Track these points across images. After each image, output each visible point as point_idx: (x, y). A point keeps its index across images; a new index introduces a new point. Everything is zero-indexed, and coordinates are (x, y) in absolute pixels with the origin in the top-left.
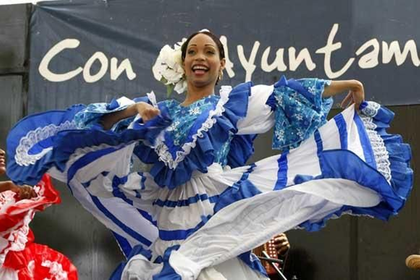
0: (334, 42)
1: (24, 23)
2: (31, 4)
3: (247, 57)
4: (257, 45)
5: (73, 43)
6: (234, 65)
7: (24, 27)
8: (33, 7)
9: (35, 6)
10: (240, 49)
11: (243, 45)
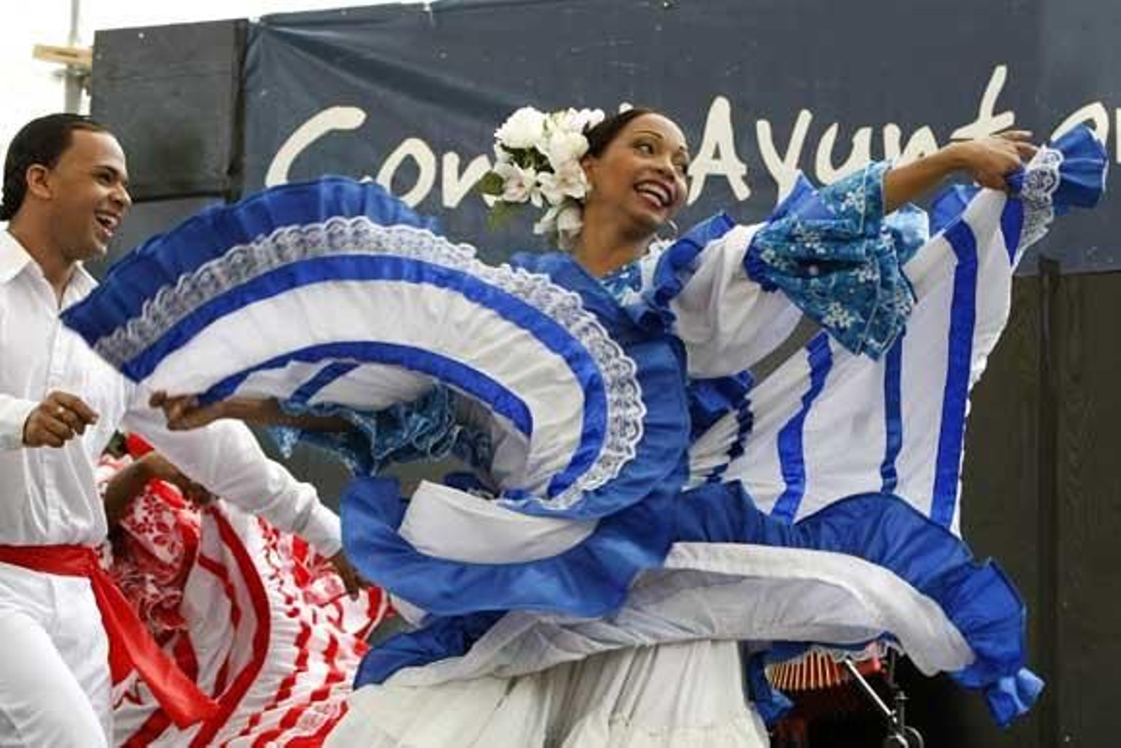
0: (997, 111)
1: (229, 68)
2: (246, 21)
3: (781, 148)
4: (805, 117)
5: (350, 118)
6: (749, 170)
7: (229, 77)
8: (251, 28)
9: (257, 28)
10: (763, 129)
11: (769, 119)
